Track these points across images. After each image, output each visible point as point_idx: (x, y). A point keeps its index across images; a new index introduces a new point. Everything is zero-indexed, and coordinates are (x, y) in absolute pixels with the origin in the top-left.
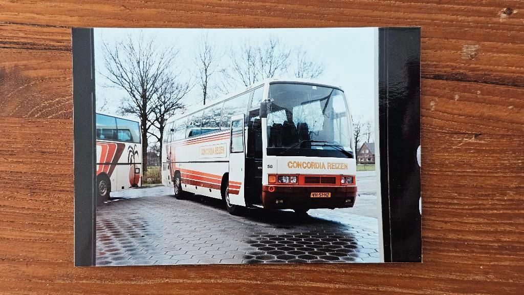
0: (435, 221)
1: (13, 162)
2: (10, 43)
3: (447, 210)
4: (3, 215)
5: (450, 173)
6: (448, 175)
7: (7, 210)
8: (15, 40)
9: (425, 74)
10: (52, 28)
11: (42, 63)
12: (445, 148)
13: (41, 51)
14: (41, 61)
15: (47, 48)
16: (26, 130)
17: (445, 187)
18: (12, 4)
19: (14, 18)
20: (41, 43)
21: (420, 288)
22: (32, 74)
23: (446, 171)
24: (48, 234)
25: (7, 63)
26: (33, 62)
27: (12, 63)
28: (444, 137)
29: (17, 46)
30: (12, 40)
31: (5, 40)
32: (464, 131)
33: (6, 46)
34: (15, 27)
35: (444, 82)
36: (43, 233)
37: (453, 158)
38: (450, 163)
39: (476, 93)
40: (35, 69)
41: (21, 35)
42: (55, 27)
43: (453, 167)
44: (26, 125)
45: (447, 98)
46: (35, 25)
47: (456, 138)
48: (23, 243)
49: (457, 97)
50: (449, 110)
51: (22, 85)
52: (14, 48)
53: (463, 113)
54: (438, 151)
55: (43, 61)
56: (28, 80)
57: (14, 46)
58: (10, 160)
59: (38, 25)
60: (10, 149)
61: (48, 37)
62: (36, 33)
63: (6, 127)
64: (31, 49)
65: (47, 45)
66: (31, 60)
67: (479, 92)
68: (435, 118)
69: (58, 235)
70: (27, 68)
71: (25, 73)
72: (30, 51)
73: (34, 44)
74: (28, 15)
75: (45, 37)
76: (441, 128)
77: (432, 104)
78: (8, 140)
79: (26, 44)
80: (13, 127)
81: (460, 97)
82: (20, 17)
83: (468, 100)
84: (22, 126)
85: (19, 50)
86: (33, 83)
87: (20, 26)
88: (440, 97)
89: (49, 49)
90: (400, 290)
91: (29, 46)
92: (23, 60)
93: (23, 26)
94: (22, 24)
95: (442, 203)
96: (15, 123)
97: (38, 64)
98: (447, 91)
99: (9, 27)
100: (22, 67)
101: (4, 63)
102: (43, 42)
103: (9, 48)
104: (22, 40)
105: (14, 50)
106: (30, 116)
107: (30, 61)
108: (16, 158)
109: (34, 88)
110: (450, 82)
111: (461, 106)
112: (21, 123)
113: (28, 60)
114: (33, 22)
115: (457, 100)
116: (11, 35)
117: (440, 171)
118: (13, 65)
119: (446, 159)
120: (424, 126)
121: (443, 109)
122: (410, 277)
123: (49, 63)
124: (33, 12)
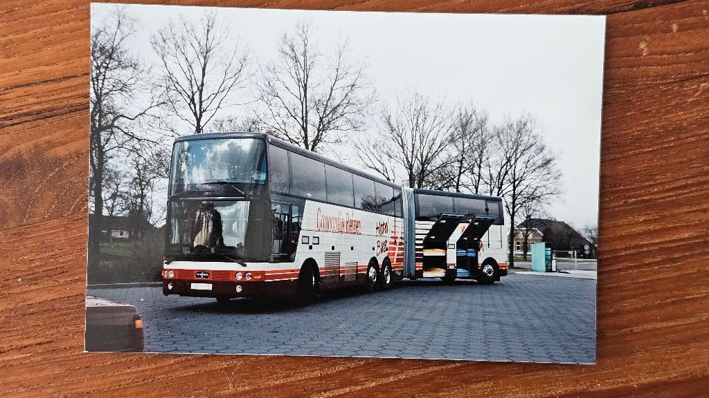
0: (689, 212)
1: (67, 283)
2: (19, 116)
3: (702, 193)
4: (72, 360)
5: (693, 139)
6: (691, 142)
7: (76, 353)
8: (25, 111)
9: (620, 7)
10: (71, 79)
11: (72, 132)
12: (677, 104)
13: (64, 117)
14: (68, 131)
15: (72, 109)
16: (75, 233)
17: (691, 160)
18: (7, 61)
19: (16, 79)
20: (63, 104)
21: (692, 315)
22: (61, 151)
23: (686, 138)
24: (142, 371)
25: (22, 146)
26: (58, 135)
27: (28, 143)
28: (672, 89)
29: (30, 118)
30: (20, 112)
31: (12, 114)
32: (698, 74)
33: (15, 121)
34: (20, 91)
35: (652, 9)
36: (135, 373)
37: (692, 115)
38: (690, 124)
39: (702, 14)
40: (64, 144)
41: (31, 100)
42: (76, 76)
43: (696, 129)
44: (71, 227)
45: (662, 31)
46: (47, 81)
47: (689, 87)
48: (110, 393)
49: (675, 27)
50: (669, 49)
51: (52, 170)
52: (25, 122)
53: (689, 48)
54: (669, 112)
55: (72, 129)
56: (58, 162)
57: (26, 118)
58: (62, 281)
59: (51, 81)
60: (58, 266)
61: (71, 94)
62: (50, 92)
63: (44, 236)
64: (51, 117)
65: (71, 106)
66: (55, 132)
67: (705, 12)
68: (652, 66)
69: (157, 369)
70: (51, 145)
71: (51, 153)
72: (50, 120)
73: (54, 109)
74: (35, 69)
75: (67, 95)
76: (664, 77)
77: (642, 46)
78: (53, 253)
79: (41, 112)
80: (54, 233)
81: (680, 25)
82: (24, 76)
83: (692, 27)
84: (67, 229)
85: (35, 123)
86: (66, 164)
87: (26, 89)
88: (651, 33)
89: (76, 110)
90: (664, 324)
91: (48, 114)
92: (44, 135)
93: (30, 88)
94: (28, 85)
95: (692, 185)
96: (55, 227)
97: (66, 135)
98: (658, 22)
99: (12, 95)
100: (45, 146)
101: (18, 147)
102: (65, 103)
103: (21, 123)
104: (36, 108)
105: (27, 125)
106: (74, 211)
107: (55, 134)
108: (70, 276)
109: (69, 172)
110: (660, 9)
111: (684, 39)
112: (64, 226)
113: (50, 134)
114: (44, 77)
115: (677, 32)
116: (17, 104)
117: (678, 139)
118: (32, 147)
119: (682, 120)
120: (638, 81)
121: (659, 49)
122: (674, 303)
123: (81, 130)
124: (38, 65)
